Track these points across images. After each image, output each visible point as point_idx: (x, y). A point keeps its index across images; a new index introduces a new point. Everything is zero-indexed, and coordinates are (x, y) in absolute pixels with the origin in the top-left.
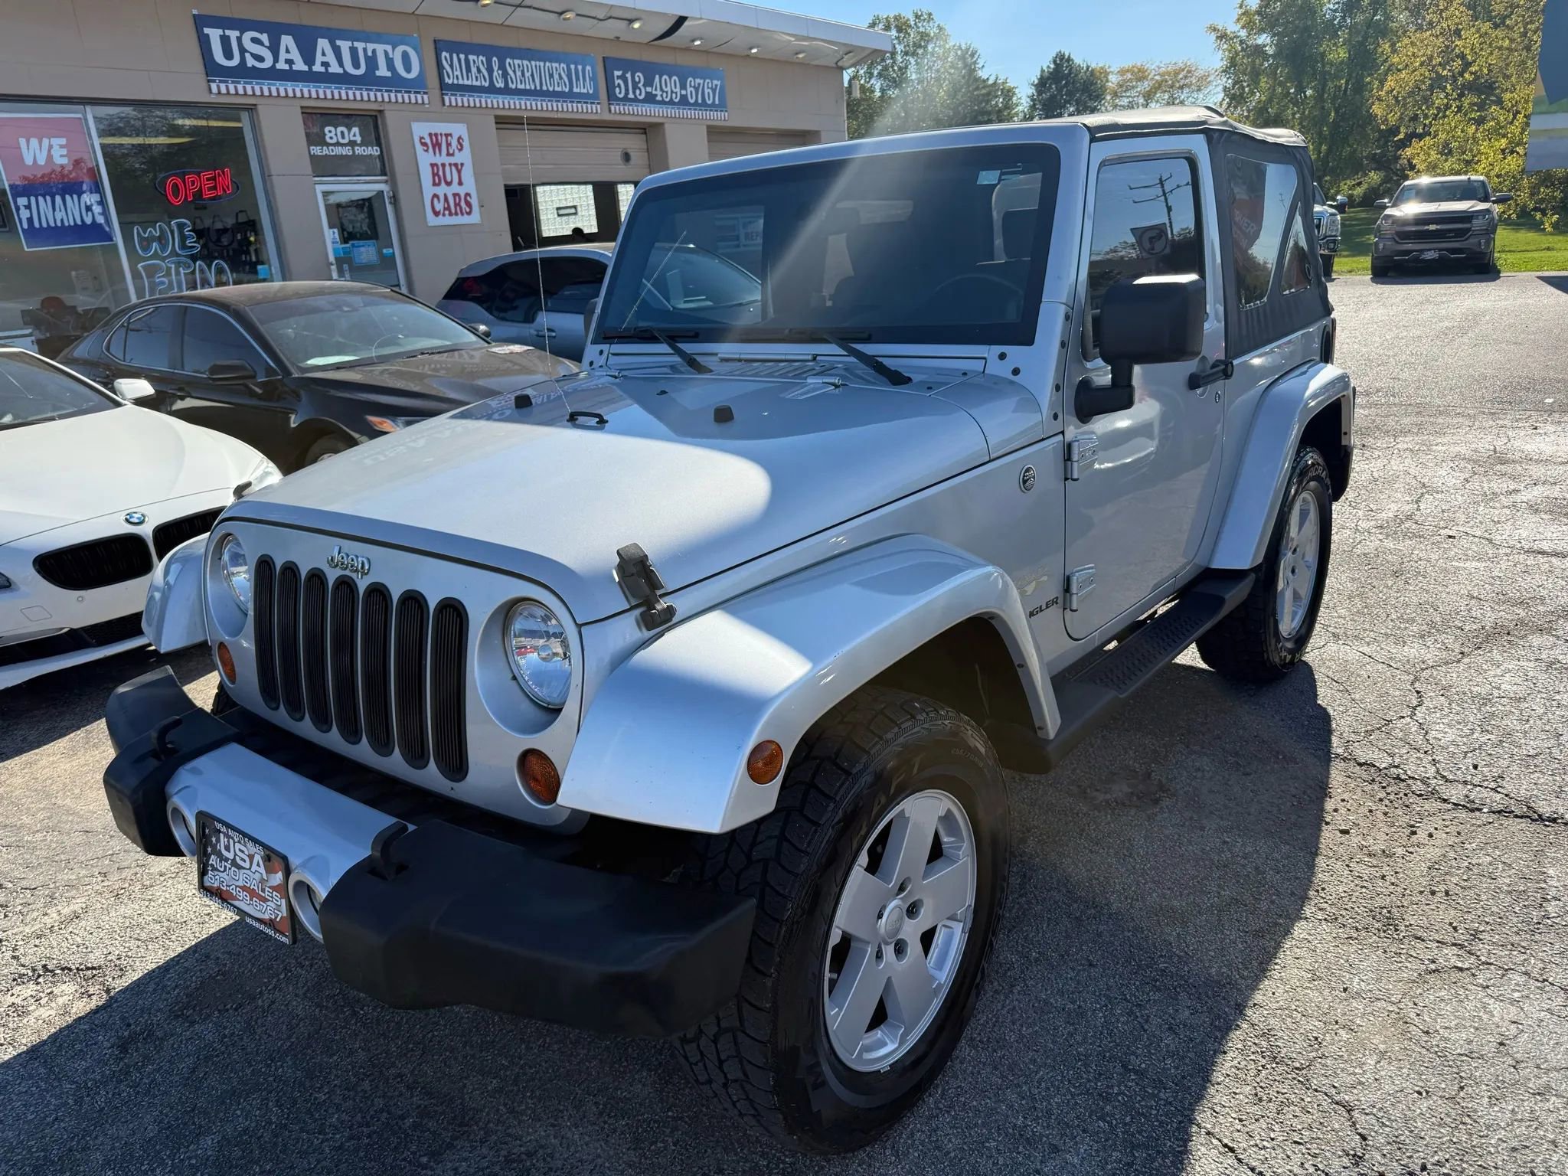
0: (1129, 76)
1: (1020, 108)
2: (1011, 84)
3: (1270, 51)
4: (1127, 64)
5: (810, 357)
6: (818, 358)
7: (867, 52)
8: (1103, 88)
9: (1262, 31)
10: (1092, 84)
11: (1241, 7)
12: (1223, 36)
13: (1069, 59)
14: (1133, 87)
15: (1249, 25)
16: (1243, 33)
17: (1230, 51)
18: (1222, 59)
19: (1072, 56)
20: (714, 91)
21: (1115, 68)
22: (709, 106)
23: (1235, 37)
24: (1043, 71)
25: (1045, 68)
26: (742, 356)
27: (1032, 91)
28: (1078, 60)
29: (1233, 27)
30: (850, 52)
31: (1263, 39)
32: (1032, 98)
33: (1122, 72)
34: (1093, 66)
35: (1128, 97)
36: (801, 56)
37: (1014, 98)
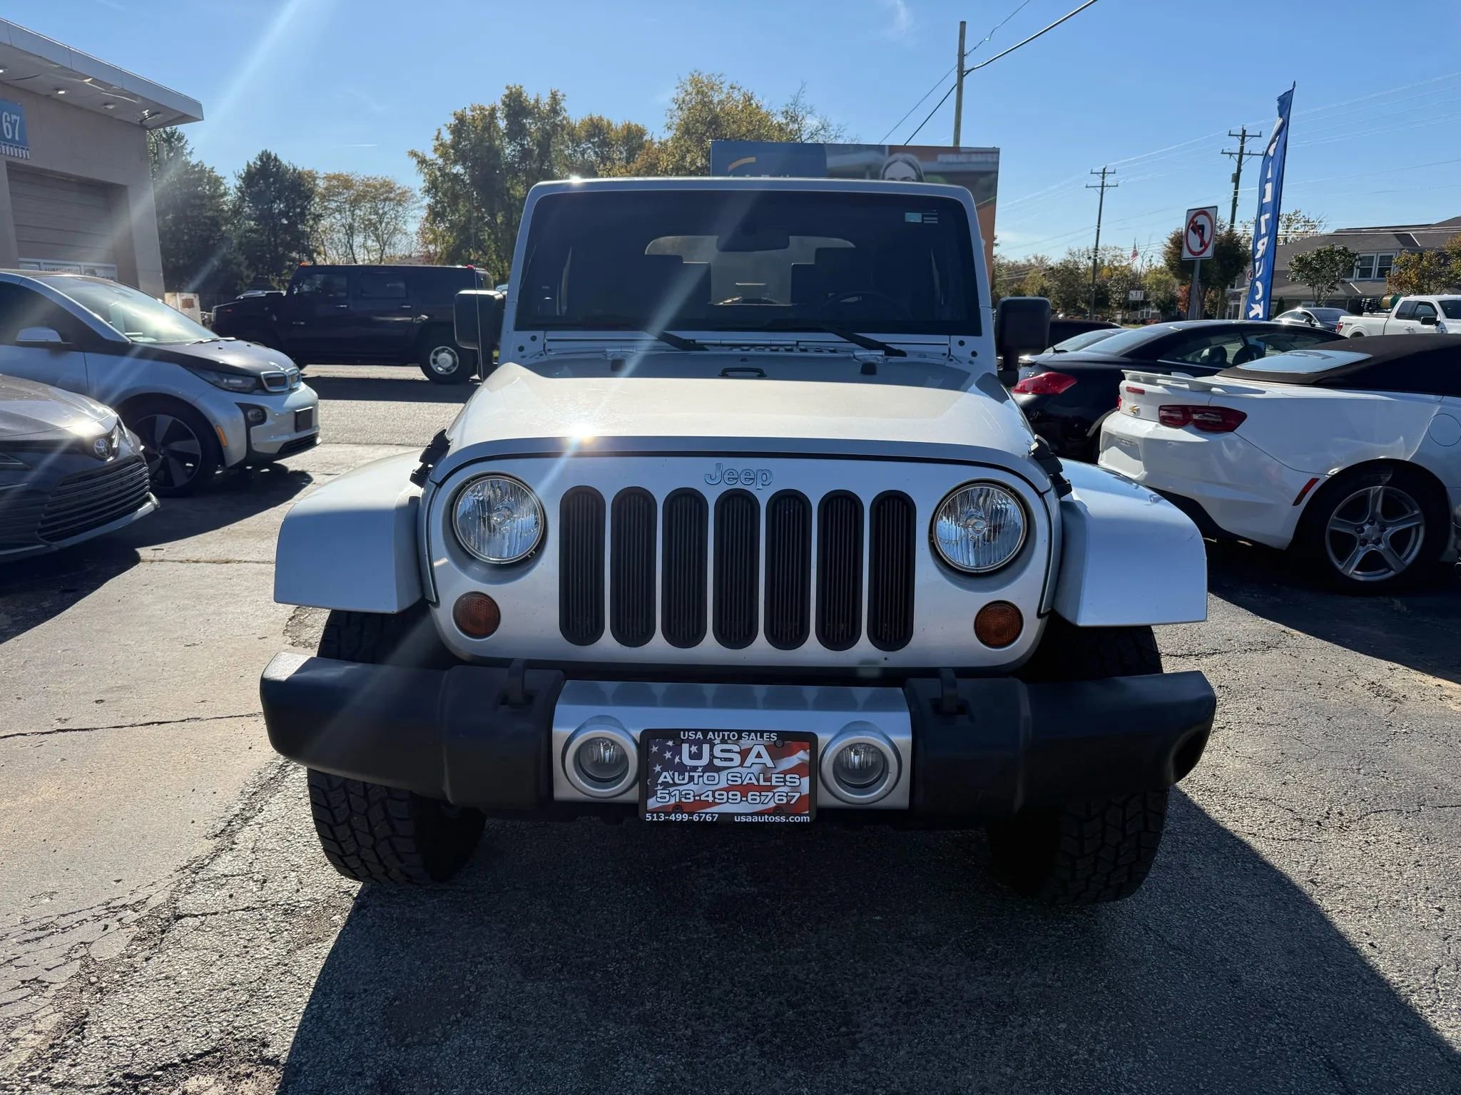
0: (335, 183)
1: (229, 198)
2: (218, 173)
3: (467, 179)
4: (331, 172)
5: (795, 343)
6: (800, 343)
7: (177, 116)
8: (312, 191)
9: (455, 162)
10: (300, 185)
11: (437, 139)
12: (422, 162)
13: (276, 159)
14: (340, 194)
15: (444, 155)
16: (440, 161)
17: (430, 176)
18: (424, 181)
19: (279, 157)
20: (13, 125)
21: (321, 174)
22: (8, 140)
23: (434, 164)
24: (248, 165)
25: (251, 164)
26: (723, 342)
27: (238, 183)
28: (285, 160)
29: (431, 156)
30: (158, 113)
31: (458, 169)
32: (240, 189)
33: (329, 178)
34: (300, 168)
35: (336, 201)
36: (111, 107)
37: (222, 188)
